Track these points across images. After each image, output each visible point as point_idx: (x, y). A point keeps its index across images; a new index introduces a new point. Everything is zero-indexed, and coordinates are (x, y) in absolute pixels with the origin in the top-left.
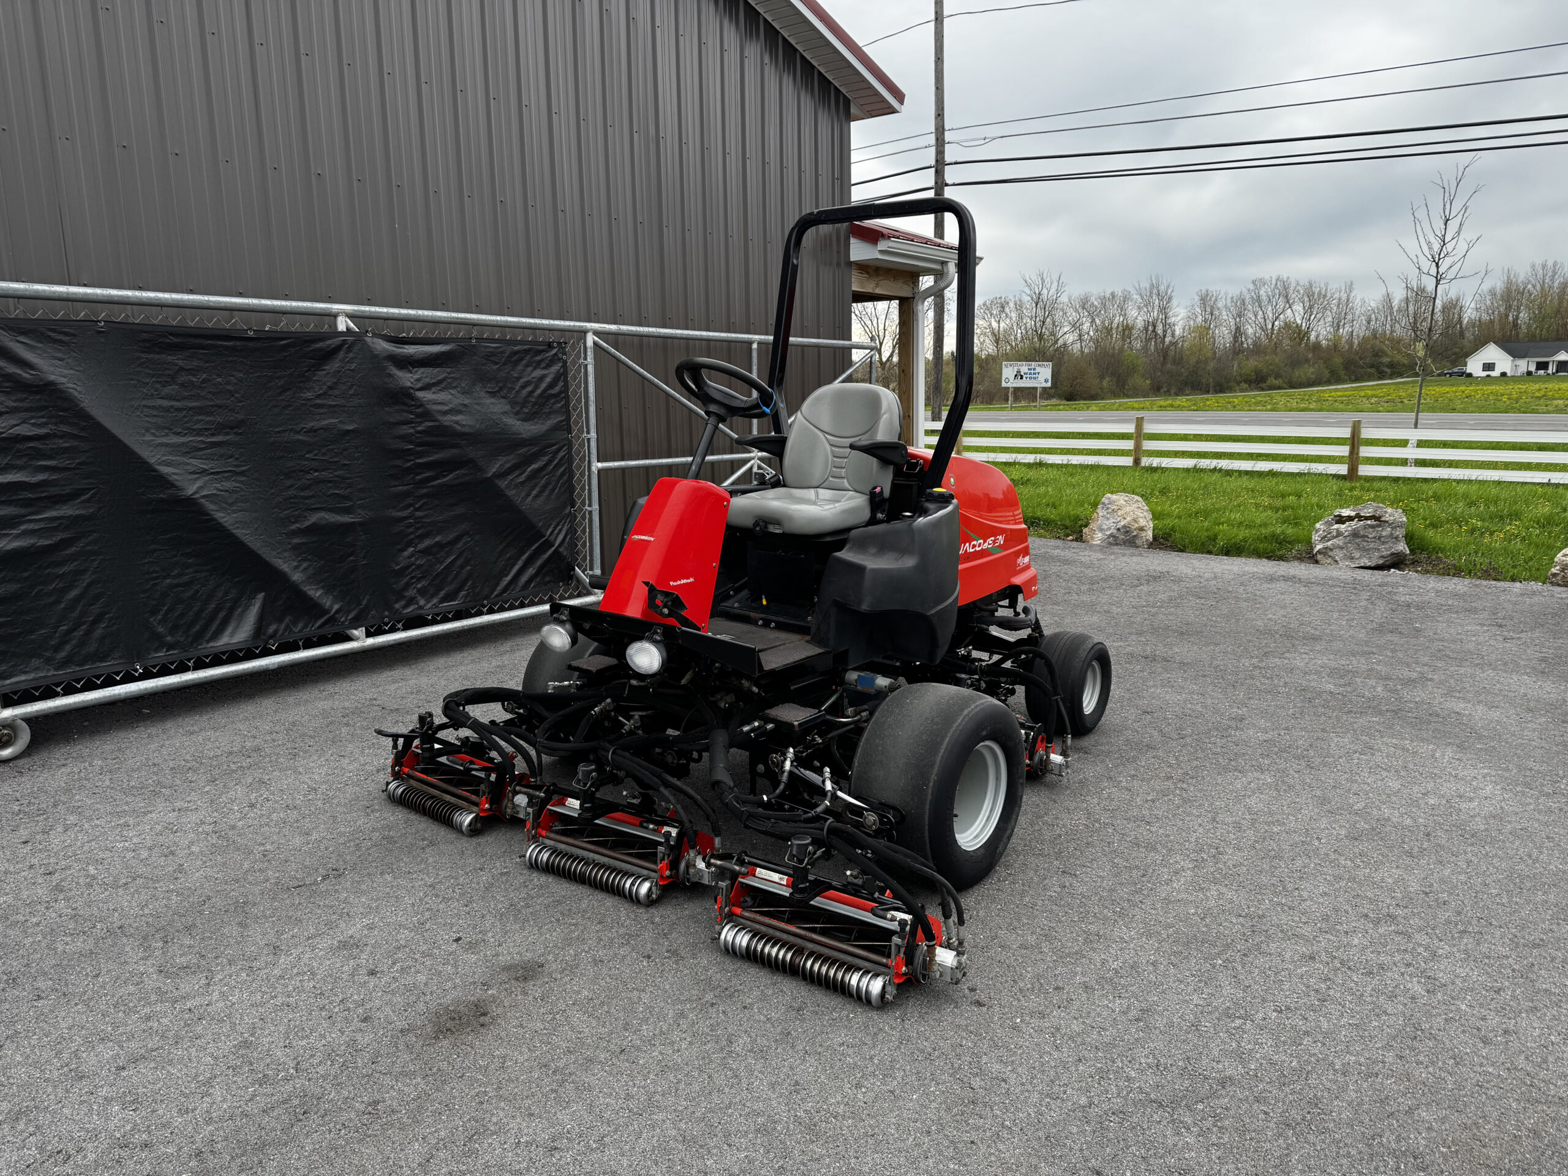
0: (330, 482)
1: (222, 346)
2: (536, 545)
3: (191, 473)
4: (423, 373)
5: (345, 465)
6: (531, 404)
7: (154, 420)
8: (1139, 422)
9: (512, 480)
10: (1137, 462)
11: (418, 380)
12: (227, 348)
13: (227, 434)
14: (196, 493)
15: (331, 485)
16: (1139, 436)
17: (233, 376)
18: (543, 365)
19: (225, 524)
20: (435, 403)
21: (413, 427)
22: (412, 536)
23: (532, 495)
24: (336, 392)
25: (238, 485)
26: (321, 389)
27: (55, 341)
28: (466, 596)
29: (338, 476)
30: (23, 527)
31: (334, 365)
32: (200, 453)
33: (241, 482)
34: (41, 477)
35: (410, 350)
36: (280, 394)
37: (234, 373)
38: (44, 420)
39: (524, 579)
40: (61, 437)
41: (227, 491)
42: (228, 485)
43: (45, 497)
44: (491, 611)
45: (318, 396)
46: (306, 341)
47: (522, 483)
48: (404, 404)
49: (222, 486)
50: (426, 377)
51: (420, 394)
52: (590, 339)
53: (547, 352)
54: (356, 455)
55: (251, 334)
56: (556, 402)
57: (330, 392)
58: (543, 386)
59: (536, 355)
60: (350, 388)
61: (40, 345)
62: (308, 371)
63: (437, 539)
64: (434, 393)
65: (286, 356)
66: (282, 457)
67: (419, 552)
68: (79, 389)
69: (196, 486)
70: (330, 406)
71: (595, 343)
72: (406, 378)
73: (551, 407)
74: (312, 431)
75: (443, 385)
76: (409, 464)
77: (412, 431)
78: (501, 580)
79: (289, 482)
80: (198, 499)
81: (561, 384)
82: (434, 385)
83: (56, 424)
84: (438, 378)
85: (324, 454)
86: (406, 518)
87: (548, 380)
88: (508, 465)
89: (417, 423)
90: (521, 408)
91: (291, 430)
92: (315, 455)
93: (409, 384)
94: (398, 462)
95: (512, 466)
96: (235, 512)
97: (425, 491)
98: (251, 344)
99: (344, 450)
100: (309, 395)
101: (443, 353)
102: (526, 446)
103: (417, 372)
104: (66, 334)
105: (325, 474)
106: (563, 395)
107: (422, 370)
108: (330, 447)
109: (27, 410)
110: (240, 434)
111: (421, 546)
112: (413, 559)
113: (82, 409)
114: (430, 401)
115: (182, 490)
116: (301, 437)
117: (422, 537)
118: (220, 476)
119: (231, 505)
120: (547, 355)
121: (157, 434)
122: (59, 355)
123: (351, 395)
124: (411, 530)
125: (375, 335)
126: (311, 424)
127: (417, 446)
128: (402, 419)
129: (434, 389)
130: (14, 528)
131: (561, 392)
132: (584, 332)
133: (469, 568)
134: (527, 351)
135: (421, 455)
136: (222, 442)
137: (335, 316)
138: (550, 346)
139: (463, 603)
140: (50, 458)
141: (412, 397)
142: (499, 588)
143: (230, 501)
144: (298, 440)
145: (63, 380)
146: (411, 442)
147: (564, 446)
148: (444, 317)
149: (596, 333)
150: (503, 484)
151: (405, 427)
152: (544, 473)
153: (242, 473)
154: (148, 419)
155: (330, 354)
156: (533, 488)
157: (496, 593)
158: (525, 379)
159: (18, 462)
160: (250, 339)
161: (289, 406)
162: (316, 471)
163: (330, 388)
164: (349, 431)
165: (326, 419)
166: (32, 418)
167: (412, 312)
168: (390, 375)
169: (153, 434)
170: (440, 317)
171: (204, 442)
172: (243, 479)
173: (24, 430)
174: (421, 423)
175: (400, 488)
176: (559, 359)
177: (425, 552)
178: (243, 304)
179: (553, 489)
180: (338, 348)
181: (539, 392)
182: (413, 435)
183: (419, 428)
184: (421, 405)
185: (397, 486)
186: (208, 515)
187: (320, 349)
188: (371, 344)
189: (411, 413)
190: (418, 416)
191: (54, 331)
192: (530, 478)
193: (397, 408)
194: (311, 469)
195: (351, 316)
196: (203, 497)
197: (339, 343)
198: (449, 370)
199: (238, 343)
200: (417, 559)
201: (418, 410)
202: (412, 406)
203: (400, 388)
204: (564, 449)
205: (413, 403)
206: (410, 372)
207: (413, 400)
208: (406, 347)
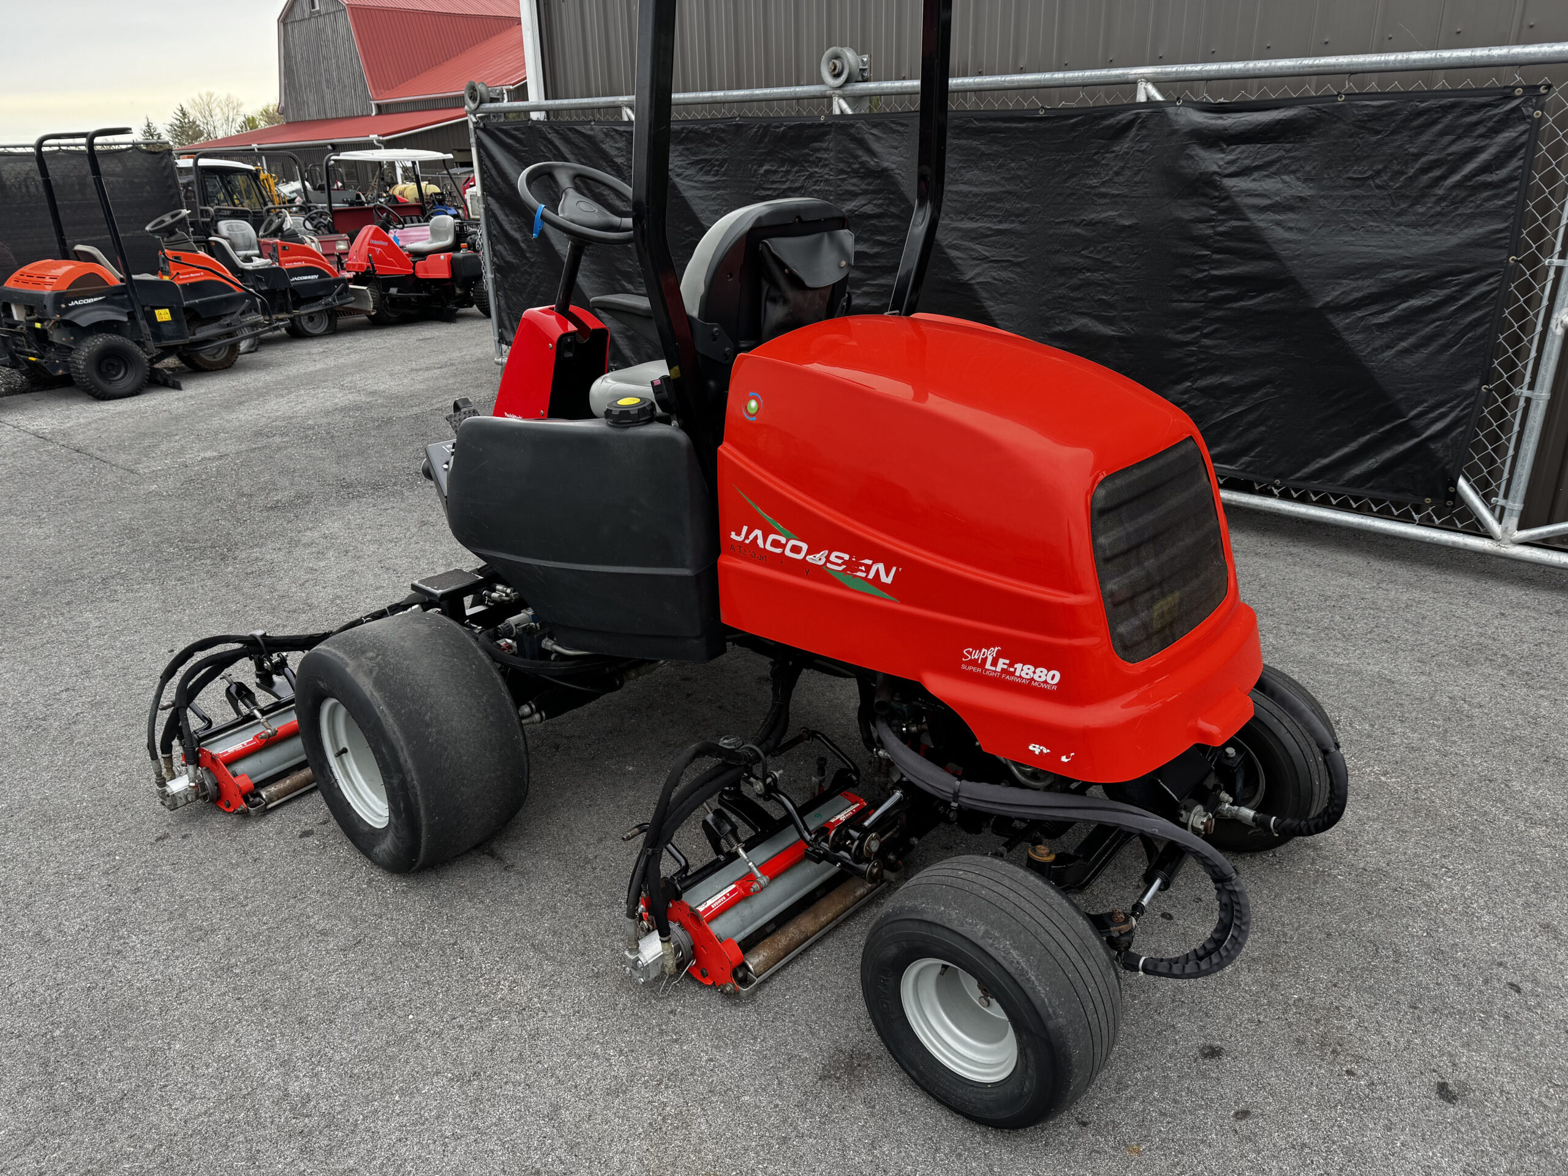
0: (1100, 285)
1: (1016, 128)
2: (1388, 427)
3: (974, 259)
4: (1242, 152)
5: (1117, 267)
6: (1433, 199)
7: (954, 205)
9: (1363, 318)
11: (1232, 162)
12: (1020, 130)
13: (1013, 222)
14: (972, 278)
15: (1100, 288)
17: (1025, 160)
18: (1481, 130)
19: (992, 314)
20: (1250, 195)
21: (1212, 226)
22: (1192, 368)
23: (1398, 348)
24: (1121, 179)
25: (1013, 276)
26: (1107, 174)
27: (894, 132)
28: (1249, 464)
29: (1107, 280)
30: (864, 289)
31: (1124, 146)
32: (986, 240)
33: (1017, 273)
34: (876, 250)
35: (1229, 121)
36: (1065, 181)
37: (1026, 157)
38: (881, 201)
39: (1357, 470)
40: (890, 217)
41: (1001, 281)
42: (1005, 275)
43: (878, 267)
44: (1285, 496)
45: (1103, 184)
46: (1096, 118)
47: (1381, 326)
48: (1205, 195)
49: (999, 275)
50: (1246, 158)
51: (1228, 182)
53: (1497, 106)
54: (1131, 257)
55: (1041, 113)
56: (1496, 196)
57: (1116, 179)
58: (1470, 168)
59: (1470, 114)
60: (1136, 174)
61: (884, 136)
62: (1096, 154)
63: (1225, 379)
64: (1254, 180)
65: (1075, 137)
66: (1058, 251)
67: (1196, 389)
68: (903, 174)
69: (975, 272)
70: (1114, 196)
72: (1212, 161)
73: (1479, 206)
74: (1091, 224)
75: (1272, 168)
76: (1200, 275)
77: (1210, 231)
78: (1313, 460)
79: (1061, 280)
80: (972, 284)
81: (1515, 163)
82: (1258, 168)
83: (888, 205)
84: (1267, 159)
85: (1099, 252)
86: (1188, 344)
87: (1483, 157)
88: (1357, 295)
89: (1218, 221)
90: (1412, 205)
91: (1072, 221)
92: (1090, 253)
93: (1215, 168)
94: (1187, 271)
95: (1364, 298)
96: (1004, 303)
97: (1220, 313)
98: (1042, 125)
99: (1119, 249)
100: (1094, 182)
101: (1279, 122)
103: (1233, 150)
104: (902, 125)
105: (1096, 276)
106: (1516, 184)
107: (1243, 147)
108: (1106, 245)
109: (873, 192)
110: (1023, 223)
111: (1203, 383)
112: (1186, 396)
113: (902, 193)
114: (1242, 191)
115: (962, 274)
116: (1078, 230)
117: (1211, 371)
118: (999, 265)
119: (1002, 295)
120: (1496, 111)
121: (954, 218)
122: (896, 144)
123: (1136, 183)
124: (1193, 360)
125: (1188, 103)
126: (1092, 216)
127: (1214, 252)
128: (1198, 215)
129: (1256, 175)
130: (858, 289)
131: (1511, 179)
133: (1263, 428)
134: (1453, 106)
135: (1220, 264)
136: (1006, 230)
137: (1133, 83)
138: (1507, 95)
139: (1242, 471)
140: (883, 234)
141: (1217, 187)
142: (1307, 470)
143: (1003, 291)
144: (1076, 234)
145: (894, 166)
146: (1206, 247)
147: (1493, 275)
148: (1289, 67)
150: (1340, 322)
151: (1201, 226)
152: (1434, 316)
153: (1019, 264)
154: (949, 203)
155: (1122, 130)
156: (1402, 338)
157: (1298, 475)
158: (1432, 157)
159: (865, 236)
160: (1041, 119)
161: (1073, 194)
162: (1089, 270)
163: (1117, 174)
164: (1125, 227)
165: (1106, 211)
166: (875, 199)
167: (1238, 66)
168: (1188, 157)
169: (951, 219)
170: (1281, 68)
171: (990, 229)
172: (1019, 270)
173: (869, 209)
174: (1224, 221)
175: (1185, 304)
176: (1523, 118)
177: (1205, 391)
178: (1035, 81)
179: (1448, 346)
180: (1130, 125)
181: (1456, 178)
182: (1211, 237)
183: (1221, 229)
184: (1227, 198)
185: (1182, 301)
186: (980, 301)
187: (1111, 127)
188: (1172, 116)
189: (1213, 207)
190: (1222, 212)
191: (893, 122)
192: (1397, 321)
193: (1195, 200)
194: (1084, 268)
195: (1156, 82)
196: (978, 283)
197: (1131, 117)
198: (1288, 146)
199: (1031, 124)
200: (1191, 398)
201: (1222, 204)
202: (1216, 197)
203: (1201, 174)
204: (1491, 280)
205: (1217, 194)
206: (1223, 151)
207: (1217, 190)
208: (1224, 116)
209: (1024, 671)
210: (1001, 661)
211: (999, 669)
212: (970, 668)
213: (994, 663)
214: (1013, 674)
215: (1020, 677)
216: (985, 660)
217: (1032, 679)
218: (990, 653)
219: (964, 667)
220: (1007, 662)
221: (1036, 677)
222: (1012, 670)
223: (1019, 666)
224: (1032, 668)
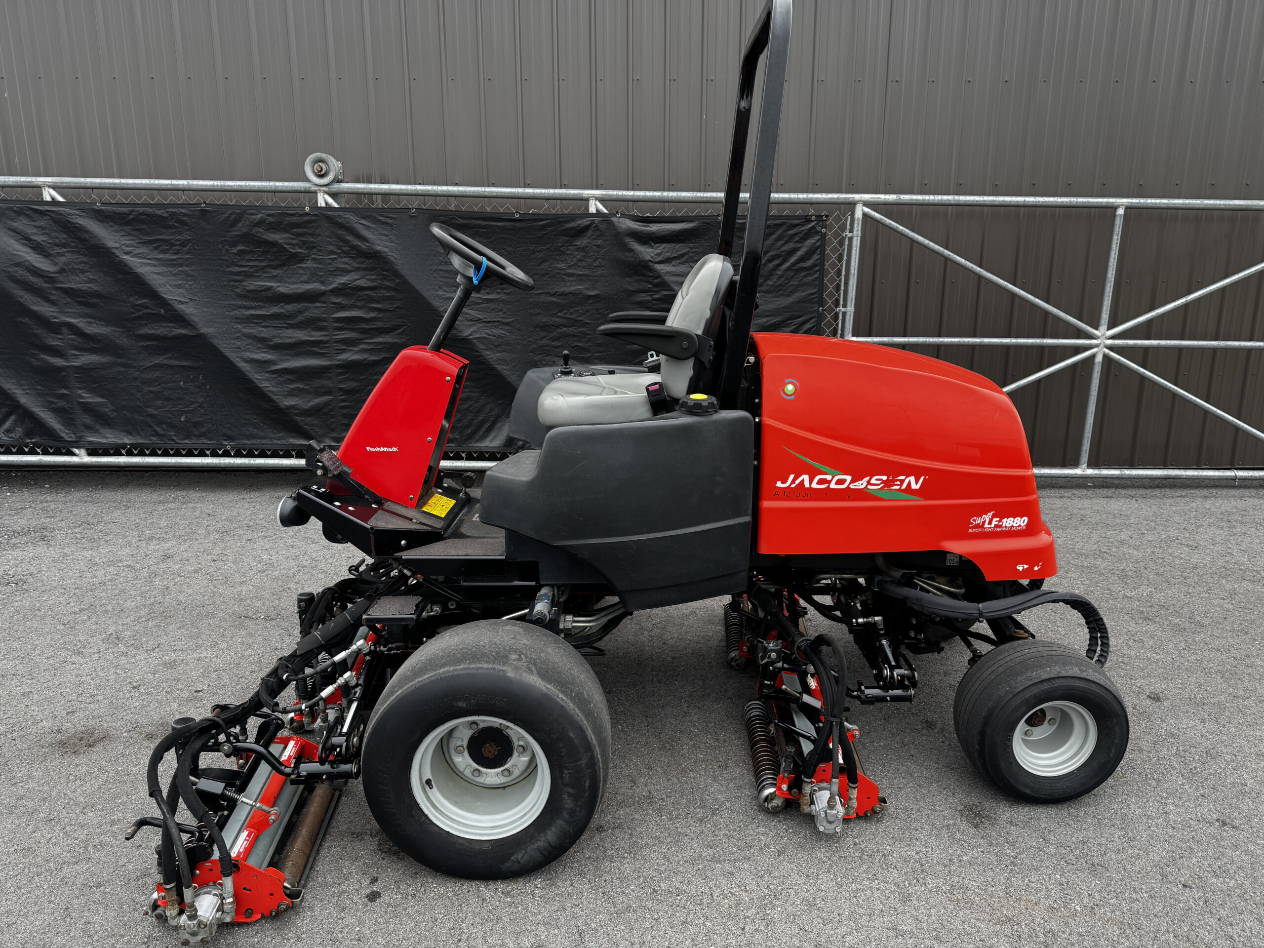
0: (575, 336)
1: (496, 226)
3: (469, 320)
4: (665, 248)
5: (587, 323)
6: (776, 277)
7: (446, 280)
11: (659, 254)
12: (499, 227)
13: (499, 293)
14: (470, 335)
15: (575, 338)
17: (504, 249)
18: (797, 238)
19: (490, 360)
20: (673, 275)
21: (650, 295)
24: (584, 264)
25: (504, 332)
26: (573, 261)
27: (383, 223)
29: (580, 332)
30: (362, 346)
31: (582, 242)
32: (478, 306)
33: (507, 330)
34: (372, 315)
35: (654, 228)
36: (540, 264)
37: (505, 247)
38: (375, 277)
40: (385, 289)
41: (494, 336)
42: (497, 331)
43: (375, 328)
45: (570, 267)
46: (561, 222)
48: (644, 275)
49: (492, 332)
50: (667, 252)
51: (658, 267)
52: (859, 211)
53: (803, 226)
54: (597, 316)
55: (517, 216)
56: (808, 275)
57: (579, 264)
58: (793, 259)
59: (790, 229)
60: (595, 260)
61: (373, 226)
62: (562, 246)
64: (673, 266)
65: (545, 234)
66: (539, 314)
68: (395, 256)
69: (472, 330)
70: (579, 275)
71: (865, 215)
72: (647, 252)
73: (800, 281)
74: (562, 294)
75: (684, 259)
77: (649, 298)
79: (543, 334)
80: (471, 339)
81: (816, 257)
82: (674, 258)
83: (382, 280)
84: (680, 253)
85: (572, 314)
87: (800, 253)
89: (654, 291)
90: (765, 281)
91: (547, 293)
92: (565, 314)
93: (648, 258)
96: (499, 352)
98: (517, 224)
99: (587, 311)
100: (562, 265)
101: (686, 230)
102: (767, 316)
103: (658, 247)
104: (391, 218)
105: (571, 330)
106: (818, 268)
107: (664, 245)
108: (576, 308)
109: (365, 269)
110: (508, 294)
113: (396, 270)
114: (668, 273)
115: (461, 332)
116: (554, 299)
118: (491, 324)
119: (497, 346)
120: (803, 228)
121: (448, 290)
122: (386, 232)
123: (596, 266)
125: (624, 216)
126: (563, 289)
128: (640, 288)
129: (674, 263)
130: (355, 346)
131: (814, 265)
132: (852, 205)
134: (782, 225)
136: (494, 299)
137: (587, 200)
138: (807, 219)
140: (378, 302)
141: (651, 270)
143: (496, 343)
144: (552, 302)
145: (386, 250)
146: (647, 308)
147: (812, 318)
148: (689, 197)
149: (866, 204)
151: (643, 295)
153: (507, 324)
154: (441, 279)
155: (581, 231)
158: (773, 253)
159: (359, 304)
160: (517, 220)
161: (546, 274)
162: (565, 326)
163: (580, 260)
164: (591, 296)
165: (573, 286)
166: (368, 275)
167: (657, 194)
168: (631, 250)
169: (444, 290)
170: (684, 197)
171: (480, 298)
172: (508, 328)
173: (362, 283)
174: (657, 292)
176: (817, 233)
178: (511, 193)
180: (586, 228)
181: (787, 265)
182: (650, 302)
183: (656, 296)
184: (659, 276)
186: (477, 352)
187: (572, 228)
188: (616, 224)
189: (650, 283)
190: (656, 285)
191: (382, 216)
193: (637, 278)
194: (561, 325)
195: (602, 200)
196: (475, 338)
197: (588, 223)
198: (692, 245)
199: (508, 224)
201: (656, 281)
202: (651, 276)
203: (640, 261)
204: (812, 321)
205: (652, 274)
206: (652, 247)
207: (651, 272)
208: (651, 225)
209: (1008, 522)
210: (995, 520)
211: (993, 525)
212: (974, 530)
213: (990, 523)
214: (1001, 526)
215: (1006, 527)
216: (984, 523)
217: (1012, 526)
218: (987, 517)
219: (970, 530)
220: (998, 519)
221: (1015, 525)
222: (1001, 523)
223: (1004, 520)
224: (1012, 519)
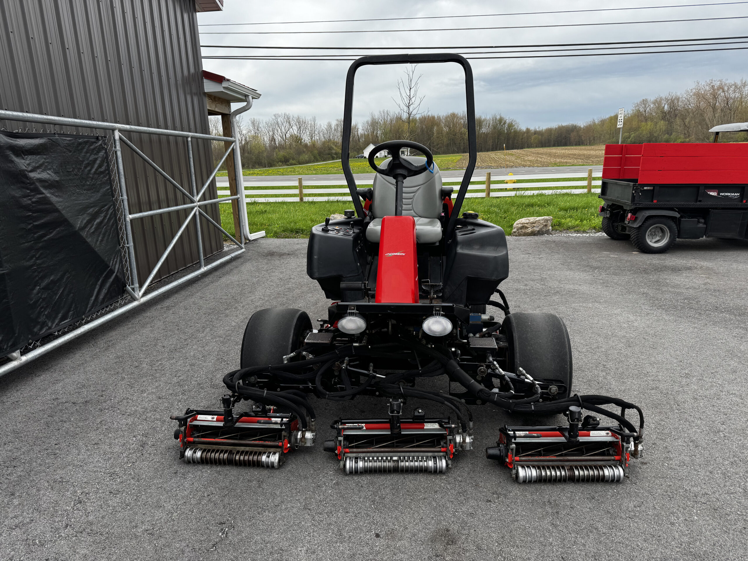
2: (105, 273)
4: (30, 159)
6: (90, 179)
8: (300, 181)
9: (88, 231)
10: (301, 199)
11: (29, 165)
16: (301, 187)
18: (95, 152)
20: (42, 181)
22: (37, 278)
23: (99, 240)
28: (73, 314)
35: (21, 142)
39: (101, 297)
44: (87, 322)
47: (93, 232)
48: (23, 182)
50: (33, 162)
51: (32, 175)
52: (117, 134)
53: (96, 143)
56: (104, 177)
58: (96, 166)
59: (91, 145)
63: (51, 278)
64: (39, 173)
67: (43, 289)
71: (121, 139)
72: (22, 163)
73: (101, 181)
75: (43, 168)
76: (29, 227)
77: (30, 202)
78: (89, 300)
81: (105, 164)
82: (38, 167)
84: (40, 163)
86: (32, 266)
87: (98, 162)
88: (85, 221)
89: (31, 196)
93: (24, 168)
94: (23, 226)
95: (87, 222)
97: (40, 245)
101: (41, 145)
102: (92, 207)
103: (27, 158)
106: (107, 172)
107: (30, 157)
111: (44, 284)
112: (40, 295)
114: (37, 179)
117: (43, 278)
120: (97, 145)
124: (36, 274)
127: (33, 213)
128: (22, 193)
129: (38, 171)
131: (106, 170)
132: (113, 130)
133: (72, 295)
134: (86, 142)
135: (36, 219)
138: (97, 139)
139: (72, 319)
141: (27, 177)
142: (89, 306)
146: (30, 210)
147: (111, 206)
149: (120, 130)
150: (84, 234)
151: (25, 199)
152: (103, 225)
156: (99, 236)
157: (88, 309)
158: (86, 162)
168: (12, 162)
170: (37, 118)
174: (34, 196)
175: (26, 244)
176: (103, 148)
177: (46, 288)
179: (109, 235)
181: (93, 170)
182: (31, 205)
183: (34, 200)
184: (32, 183)
185: (24, 243)
189: (28, 189)
190: (32, 191)
192: (96, 229)
193: (20, 185)
198: (45, 156)
200: (42, 295)
201: (32, 187)
202: (28, 183)
203: (20, 171)
204: (112, 208)
205: (28, 181)
206: (23, 159)
207: (28, 179)
208: (18, 140)
